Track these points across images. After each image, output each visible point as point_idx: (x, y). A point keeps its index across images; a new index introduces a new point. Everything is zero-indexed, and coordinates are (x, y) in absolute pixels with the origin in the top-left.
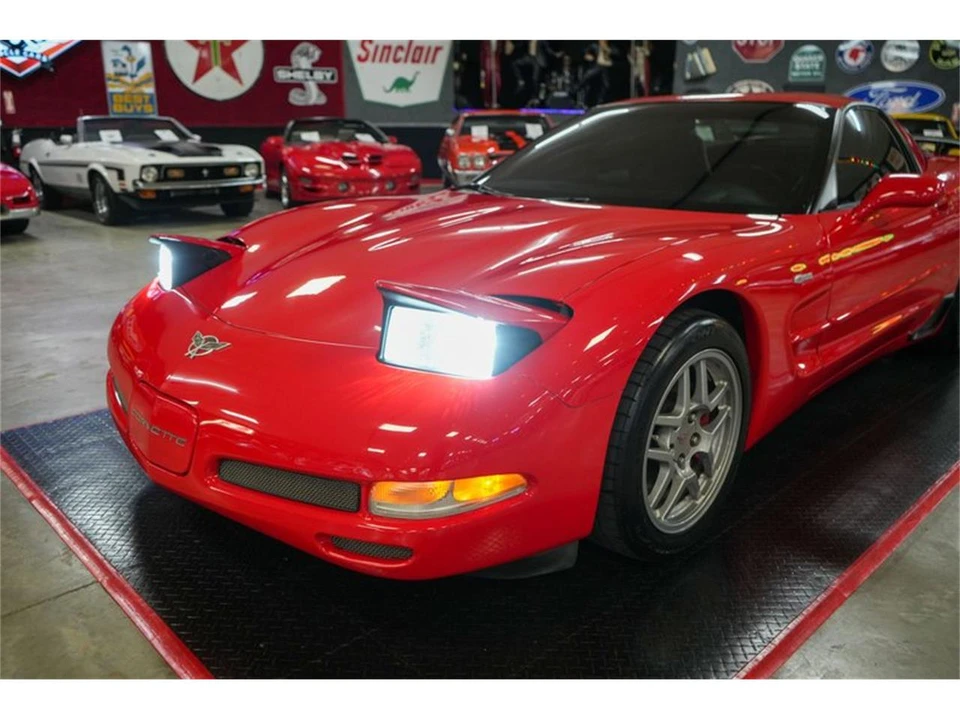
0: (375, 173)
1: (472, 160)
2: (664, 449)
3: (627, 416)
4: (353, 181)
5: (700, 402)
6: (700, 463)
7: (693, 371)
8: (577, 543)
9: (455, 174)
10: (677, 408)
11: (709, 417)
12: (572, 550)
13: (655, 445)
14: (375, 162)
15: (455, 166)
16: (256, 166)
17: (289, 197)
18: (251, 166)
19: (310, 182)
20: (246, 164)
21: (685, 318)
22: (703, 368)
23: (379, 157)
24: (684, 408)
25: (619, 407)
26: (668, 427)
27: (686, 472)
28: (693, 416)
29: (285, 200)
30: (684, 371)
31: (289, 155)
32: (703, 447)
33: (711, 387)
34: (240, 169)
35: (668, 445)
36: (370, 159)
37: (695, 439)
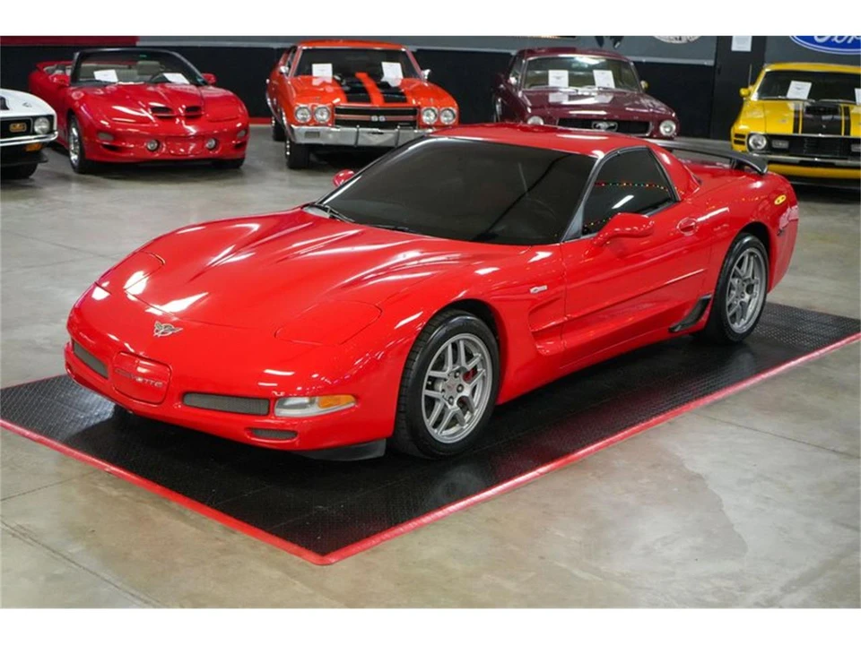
0: (192, 130)
1: (313, 113)
2: (438, 391)
3: (411, 370)
4: (166, 139)
5: (460, 364)
6: (464, 404)
7: (455, 346)
8: (385, 440)
9: (292, 130)
10: (445, 367)
11: (470, 375)
12: (382, 445)
13: (430, 387)
14: (193, 115)
15: (292, 120)
16: (46, 120)
17: (82, 154)
18: (41, 120)
19: (111, 138)
20: (35, 118)
21: (447, 316)
22: (462, 345)
23: (196, 109)
24: (449, 367)
25: (405, 364)
26: (440, 379)
27: (454, 408)
28: (458, 374)
29: (74, 157)
30: (448, 344)
31: (82, 101)
32: (466, 392)
33: (469, 357)
34: (28, 124)
35: (440, 389)
36: (187, 110)
37: (460, 388)
